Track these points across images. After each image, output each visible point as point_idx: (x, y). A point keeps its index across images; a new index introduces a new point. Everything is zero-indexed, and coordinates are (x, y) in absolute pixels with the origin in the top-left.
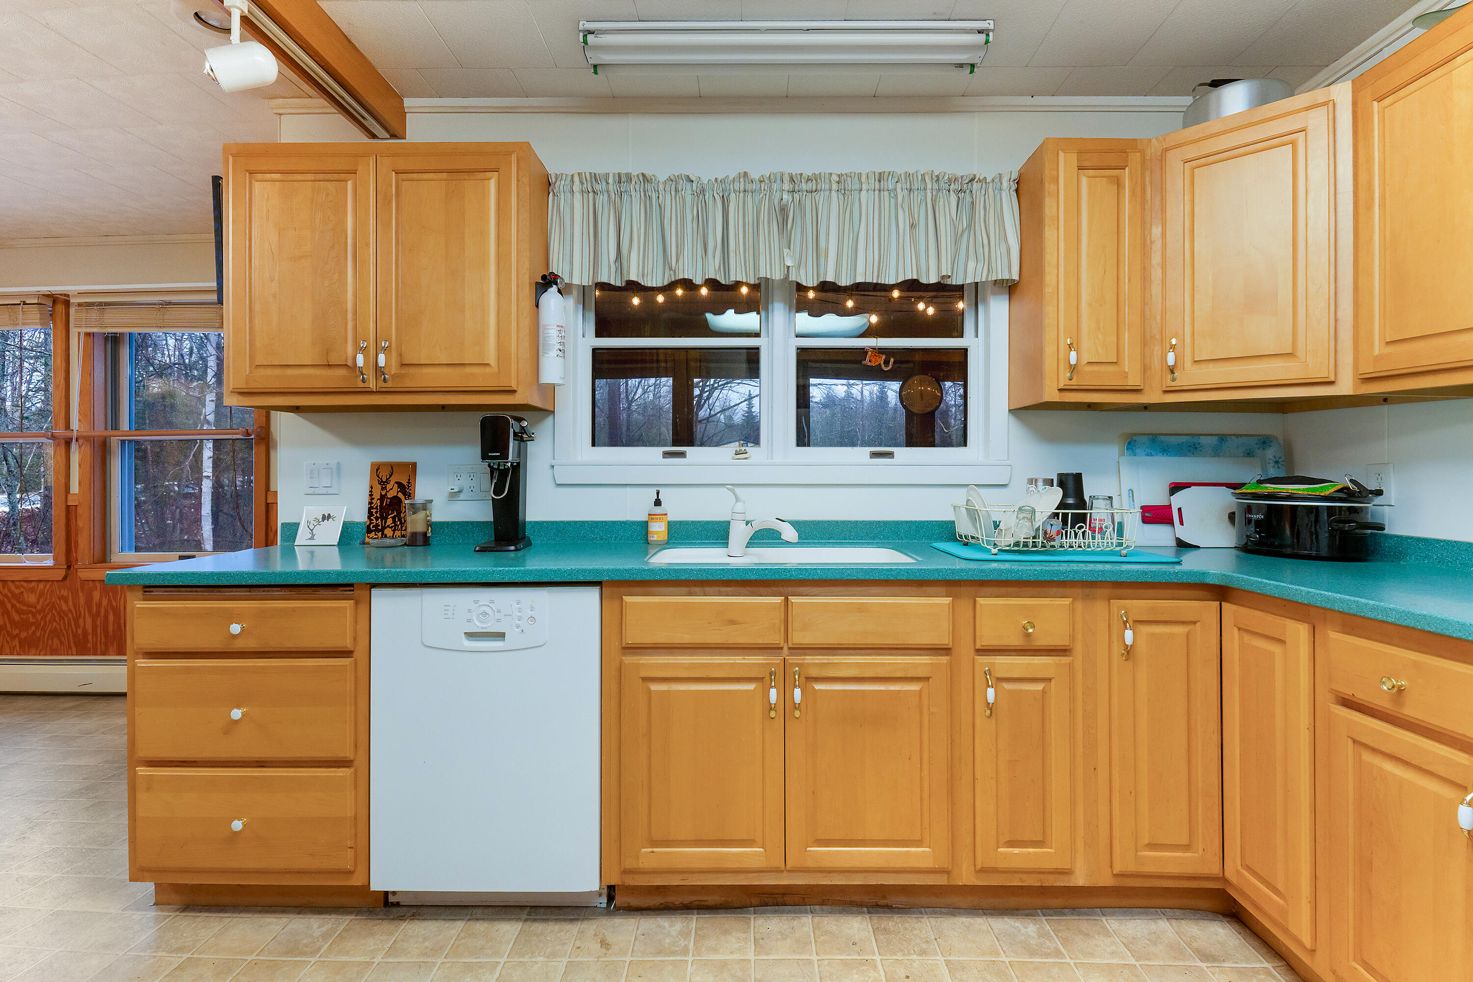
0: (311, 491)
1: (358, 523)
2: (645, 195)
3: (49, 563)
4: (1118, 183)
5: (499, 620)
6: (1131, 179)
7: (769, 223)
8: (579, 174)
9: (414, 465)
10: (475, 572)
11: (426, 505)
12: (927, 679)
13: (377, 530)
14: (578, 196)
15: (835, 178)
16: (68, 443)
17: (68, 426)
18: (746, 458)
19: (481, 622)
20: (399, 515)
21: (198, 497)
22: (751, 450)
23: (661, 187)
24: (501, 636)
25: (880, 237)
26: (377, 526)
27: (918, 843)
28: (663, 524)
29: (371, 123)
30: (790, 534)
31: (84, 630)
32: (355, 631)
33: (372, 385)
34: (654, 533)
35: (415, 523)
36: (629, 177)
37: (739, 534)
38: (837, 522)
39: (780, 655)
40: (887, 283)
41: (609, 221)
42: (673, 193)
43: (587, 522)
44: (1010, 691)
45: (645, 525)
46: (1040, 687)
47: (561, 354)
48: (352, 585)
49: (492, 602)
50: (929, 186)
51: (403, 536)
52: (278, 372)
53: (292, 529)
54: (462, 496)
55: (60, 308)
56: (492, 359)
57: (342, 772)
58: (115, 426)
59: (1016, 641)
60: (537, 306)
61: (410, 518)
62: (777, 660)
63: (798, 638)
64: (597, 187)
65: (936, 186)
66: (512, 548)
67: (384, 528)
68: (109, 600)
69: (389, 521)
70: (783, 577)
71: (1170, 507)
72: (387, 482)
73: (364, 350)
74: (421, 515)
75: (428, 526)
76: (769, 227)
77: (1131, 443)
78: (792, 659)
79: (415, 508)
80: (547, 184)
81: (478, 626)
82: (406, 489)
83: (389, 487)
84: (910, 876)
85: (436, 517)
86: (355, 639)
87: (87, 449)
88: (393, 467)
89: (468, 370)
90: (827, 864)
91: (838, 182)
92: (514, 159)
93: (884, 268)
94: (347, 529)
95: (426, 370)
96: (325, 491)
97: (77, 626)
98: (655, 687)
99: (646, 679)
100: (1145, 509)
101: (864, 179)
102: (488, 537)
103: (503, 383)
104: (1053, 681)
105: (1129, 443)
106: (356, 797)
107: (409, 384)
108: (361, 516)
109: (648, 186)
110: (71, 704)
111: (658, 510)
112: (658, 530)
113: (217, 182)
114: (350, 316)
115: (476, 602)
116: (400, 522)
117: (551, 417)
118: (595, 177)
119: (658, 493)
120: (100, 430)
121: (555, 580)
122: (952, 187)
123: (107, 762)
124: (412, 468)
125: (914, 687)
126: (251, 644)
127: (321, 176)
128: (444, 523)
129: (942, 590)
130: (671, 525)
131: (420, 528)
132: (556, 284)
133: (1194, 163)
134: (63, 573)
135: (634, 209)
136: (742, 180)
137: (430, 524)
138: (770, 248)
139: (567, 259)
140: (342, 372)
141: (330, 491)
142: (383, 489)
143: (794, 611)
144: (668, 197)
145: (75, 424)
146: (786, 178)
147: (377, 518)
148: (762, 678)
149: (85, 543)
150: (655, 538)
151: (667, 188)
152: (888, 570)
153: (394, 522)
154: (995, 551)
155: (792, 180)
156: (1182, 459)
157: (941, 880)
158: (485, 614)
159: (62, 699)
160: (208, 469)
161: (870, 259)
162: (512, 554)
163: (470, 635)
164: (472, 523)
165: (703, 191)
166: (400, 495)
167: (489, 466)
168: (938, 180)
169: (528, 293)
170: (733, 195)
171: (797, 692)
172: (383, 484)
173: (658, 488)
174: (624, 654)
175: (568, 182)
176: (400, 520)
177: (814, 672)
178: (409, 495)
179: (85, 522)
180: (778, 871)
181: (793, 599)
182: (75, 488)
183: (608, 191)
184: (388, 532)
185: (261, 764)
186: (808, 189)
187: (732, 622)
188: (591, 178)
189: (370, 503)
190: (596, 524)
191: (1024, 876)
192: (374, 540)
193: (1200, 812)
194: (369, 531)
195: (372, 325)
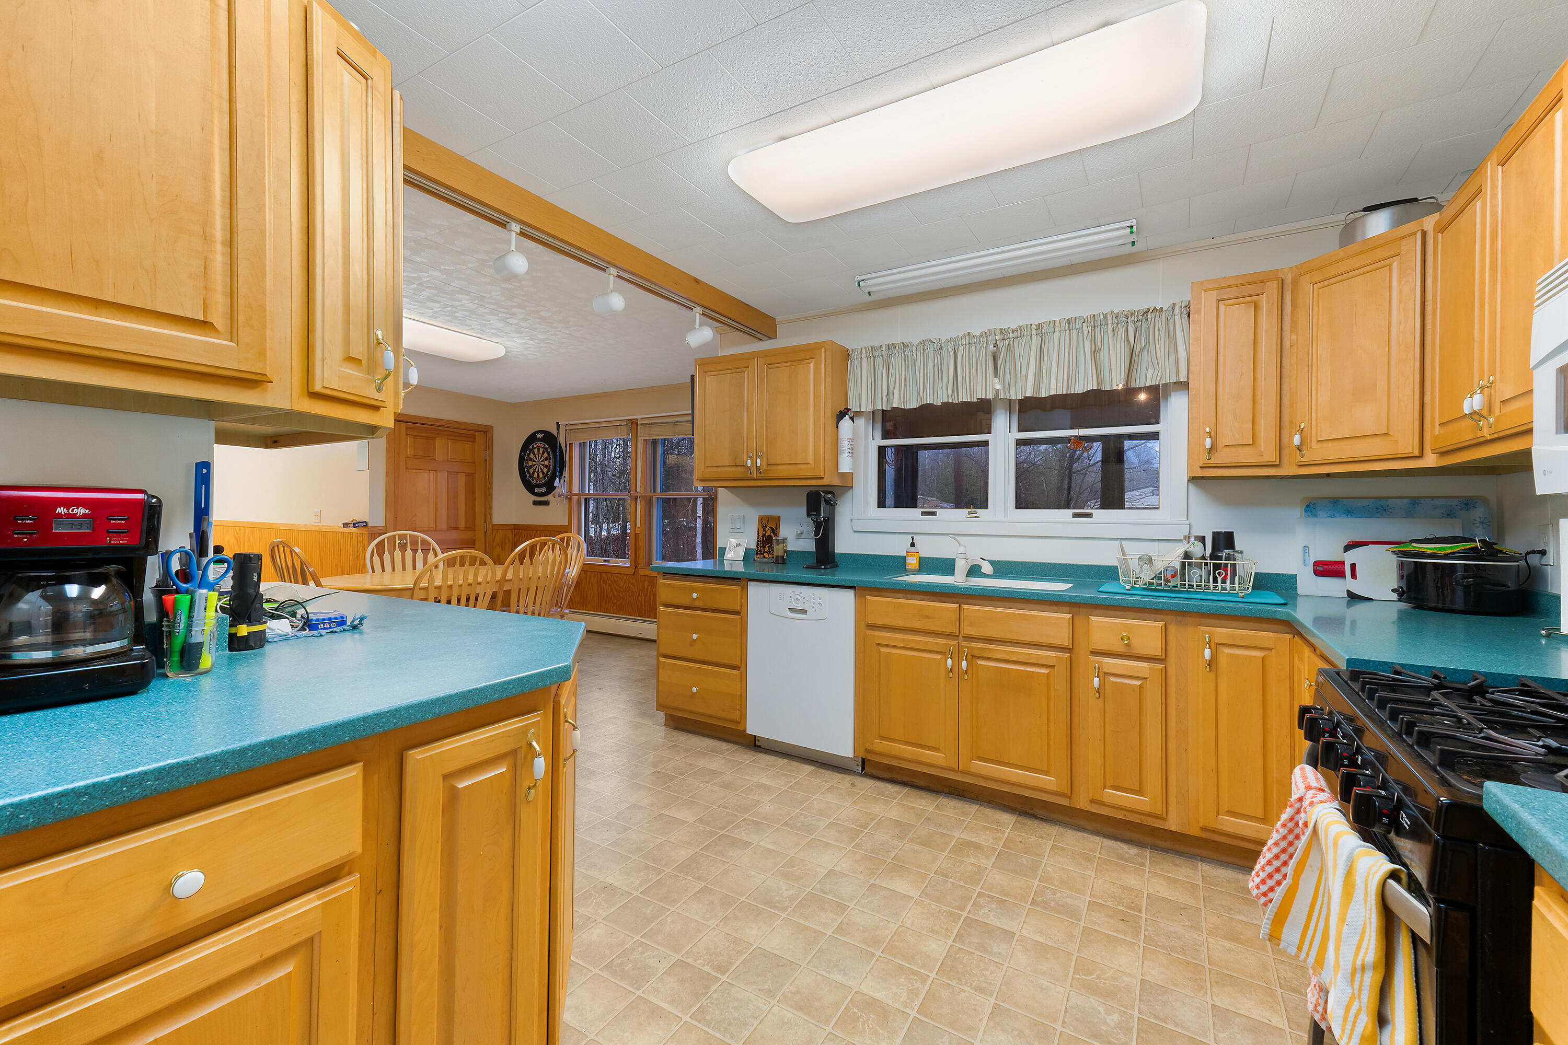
0: (731, 530)
1: (753, 549)
2: (904, 354)
3: (628, 565)
4: (1256, 307)
5: (804, 603)
6: (1268, 302)
7: (986, 361)
8: (865, 347)
9: (779, 517)
10: (793, 576)
11: (784, 540)
12: (1053, 667)
13: (761, 554)
14: (865, 360)
15: (1034, 327)
16: (636, 499)
17: (636, 490)
18: (976, 517)
19: (796, 604)
20: (771, 546)
21: (695, 529)
22: (980, 511)
23: (914, 348)
24: (805, 612)
25: (1069, 362)
26: (760, 551)
27: (1047, 773)
28: (915, 558)
29: (758, 335)
30: (987, 568)
31: (641, 603)
32: (741, 602)
33: (755, 476)
34: (910, 564)
35: (778, 550)
36: (894, 346)
37: (961, 567)
38: (1040, 563)
39: (957, 640)
40: (1076, 392)
41: (882, 374)
42: (922, 351)
43: (870, 555)
44: (1113, 682)
45: (904, 558)
46: (1138, 683)
47: (850, 455)
48: (740, 579)
49: (801, 593)
50: (1110, 322)
51: (773, 558)
52: (715, 469)
53: (723, 550)
54: (803, 536)
55: (634, 426)
56: (811, 460)
57: (735, 672)
58: (655, 491)
59: (1119, 648)
60: (837, 427)
61: (775, 547)
62: (955, 643)
63: (967, 630)
64: (876, 354)
65: (1115, 321)
66: (823, 567)
67: (764, 552)
68: (651, 588)
69: (767, 549)
70: (956, 592)
71: (1342, 563)
72: (766, 526)
73: (751, 458)
74: (781, 546)
75: (784, 552)
76: (986, 364)
77: (1311, 508)
78: (963, 643)
79: (778, 542)
80: (846, 355)
81: (795, 605)
82: (775, 531)
83: (767, 529)
84: (1043, 794)
85: (790, 548)
86: (741, 606)
87: (643, 502)
88: (769, 518)
89: (800, 466)
90: (984, 772)
91: (1037, 329)
92: (823, 350)
93: (1073, 383)
94: (747, 551)
95: (780, 467)
96: (737, 530)
97: (638, 601)
98: (883, 650)
99: (878, 644)
100: (1317, 563)
101: (1057, 324)
102: (813, 561)
103: (816, 474)
104: (1148, 680)
105: (1308, 506)
106: (741, 686)
107: (771, 475)
108: (754, 546)
109: (906, 349)
110: (635, 643)
111: (913, 549)
112: (912, 562)
113: (692, 377)
114: (745, 440)
115: (794, 592)
116: (771, 550)
117: (851, 490)
118: (873, 348)
119: (913, 539)
120: (648, 494)
121: (831, 584)
122: (1129, 320)
123: (649, 670)
124: (778, 519)
125: (1044, 671)
126: (698, 604)
127: (734, 371)
128: (793, 551)
129: (1067, 609)
130: (921, 560)
131: (781, 553)
132: (848, 415)
133: (1321, 285)
134: (633, 570)
135: (897, 363)
136: (967, 337)
137: (786, 552)
138: (986, 378)
139: (858, 397)
140: (742, 469)
141: (740, 531)
142: (764, 530)
143: (964, 613)
144: (919, 354)
145: (639, 489)
146: (998, 333)
147: (761, 547)
148: (945, 653)
149: (642, 554)
150: (910, 567)
151: (918, 349)
152: (1024, 592)
153: (769, 549)
154: (1128, 587)
155: (1002, 333)
156: (1367, 520)
157: (1064, 802)
158: (798, 599)
159: (632, 640)
160: (700, 513)
161: (1060, 378)
162: (823, 571)
163: (791, 610)
164: (808, 552)
165: (941, 348)
166: (772, 534)
167: (812, 519)
168: (1117, 317)
169: (831, 421)
170: (961, 348)
171: (964, 663)
172: (764, 527)
173: (913, 535)
174: (868, 629)
175: (859, 352)
176: (771, 548)
177: (977, 653)
178: (776, 535)
179: (642, 542)
180: (953, 770)
181: (964, 606)
182: (638, 525)
183: (882, 356)
184: (766, 554)
185: (704, 663)
186: (1014, 336)
187: (927, 617)
188: (872, 348)
189: (758, 538)
190: (875, 557)
191: (1127, 813)
192: (758, 558)
193: (1274, 796)
194: (757, 554)
195: (755, 445)
